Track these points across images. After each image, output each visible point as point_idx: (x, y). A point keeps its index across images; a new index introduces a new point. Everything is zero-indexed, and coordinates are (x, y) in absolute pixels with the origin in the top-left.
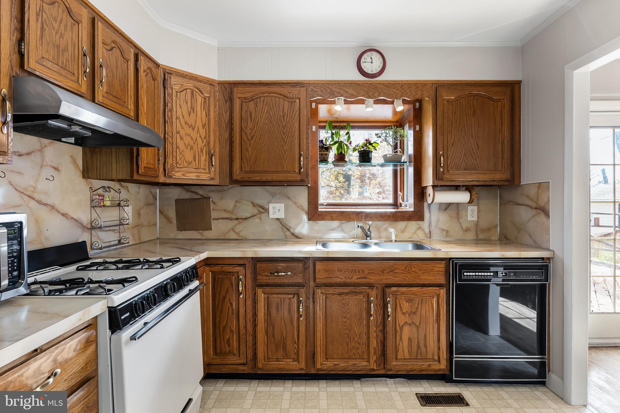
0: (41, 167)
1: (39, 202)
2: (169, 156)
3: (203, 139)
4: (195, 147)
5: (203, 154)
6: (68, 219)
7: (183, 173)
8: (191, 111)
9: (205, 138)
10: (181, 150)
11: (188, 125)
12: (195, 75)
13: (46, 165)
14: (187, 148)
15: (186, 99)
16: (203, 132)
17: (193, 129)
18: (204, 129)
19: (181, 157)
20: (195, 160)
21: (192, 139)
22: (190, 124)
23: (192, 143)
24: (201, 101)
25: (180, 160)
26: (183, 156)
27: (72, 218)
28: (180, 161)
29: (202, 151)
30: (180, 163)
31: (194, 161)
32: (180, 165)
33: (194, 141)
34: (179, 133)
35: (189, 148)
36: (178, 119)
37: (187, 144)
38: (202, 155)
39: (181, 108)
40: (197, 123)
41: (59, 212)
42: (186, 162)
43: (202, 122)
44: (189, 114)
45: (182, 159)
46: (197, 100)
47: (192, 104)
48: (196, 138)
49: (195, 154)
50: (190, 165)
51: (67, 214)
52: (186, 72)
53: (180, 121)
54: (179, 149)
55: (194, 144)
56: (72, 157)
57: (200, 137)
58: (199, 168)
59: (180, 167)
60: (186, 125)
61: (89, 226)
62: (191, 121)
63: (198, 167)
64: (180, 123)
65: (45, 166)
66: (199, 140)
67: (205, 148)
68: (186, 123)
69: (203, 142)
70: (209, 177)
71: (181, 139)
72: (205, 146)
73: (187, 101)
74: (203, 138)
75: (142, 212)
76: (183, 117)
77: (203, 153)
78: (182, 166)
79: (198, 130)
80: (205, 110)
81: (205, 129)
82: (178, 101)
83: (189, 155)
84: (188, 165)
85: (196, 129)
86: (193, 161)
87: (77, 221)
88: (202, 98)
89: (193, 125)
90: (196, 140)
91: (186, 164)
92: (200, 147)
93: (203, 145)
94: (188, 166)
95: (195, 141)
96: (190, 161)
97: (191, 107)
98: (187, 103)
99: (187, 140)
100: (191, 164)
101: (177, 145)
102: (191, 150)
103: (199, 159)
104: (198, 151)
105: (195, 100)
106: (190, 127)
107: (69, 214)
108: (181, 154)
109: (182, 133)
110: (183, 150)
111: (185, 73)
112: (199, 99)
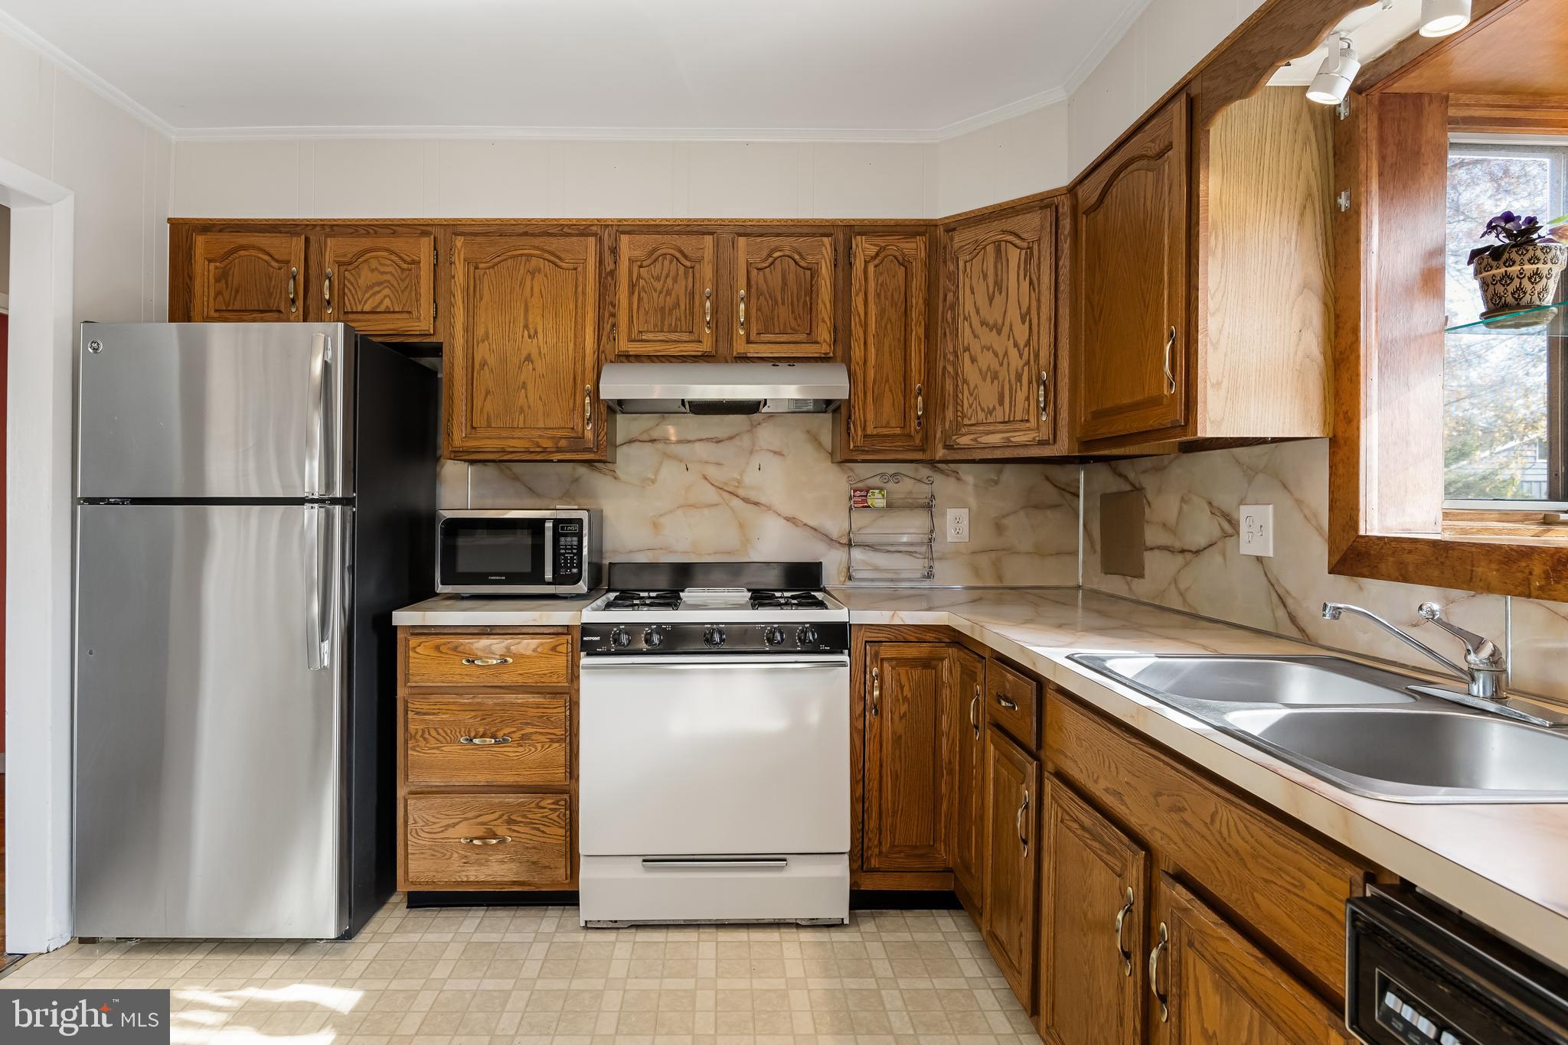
0: (751, 452)
1: (746, 500)
2: (948, 404)
3: (1022, 347)
4: (1003, 373)
5: (1021, 386)
6: (797, 526)
7: (975, 436)
8: (994, 292)
9: (1028, 343)
10: (972, 387)
11: (987, 325)
12: (1007, 203)
13: (758, 449)
14: (984, 379)
15: (985, 269)
16: (1021, 332)
17: (999, 333)
18: (1023, 323)
19: (971, 402)
20: (1001, 402)
21: (996, 355)
22: (991, 322)
23: (995, 365)
24: (1019, 259)
25: (970, 408)
26: (975, 399)
27: (805, 525)
28: (970, 411)
29: (1019, 378)
30: (969, 415)
31: (1000, 405)
32: (970, 419)
33: (1001, 358)
34: (969, 351)
35: (989, 379)
36: (967, 320)
37: (984, 369)
38: (1019, 388)
39: (973, 293)
40: (1009, 314)
41: (779, 515)
42: (983, 410)
43: (1020, 308)
44: (991, 299)
45: (974, 406)
46: (1008, 260)
47: (996, 275)
48: (1004, 351)
49: (1003, 389)
50: (991, 416)
51: (794, 518)
52: (986, 208)
53: (970, 323)
54: (968, 385)
55: (1001, 365)
56: (808, 432)
57: (1016, 345)
58: (1012, 419)
59: (970, 423)
60: (984, 326)
61: (845, 540)
62: (994, 315)
63: (1009, 418)
64: (971, 327)
65: (757, 451)
66: (1013, 353)
67: (1026, 368)
68: (983, 323)
69: (1021, 356)
70: (1034, 439)
71: (973, 360)
72: (1028, 363)
73: (987, 274)
74: (1022, 344)
75: (1007, 521)
76: (978, 312)
77: (1021, 382)
78: (973, 421)
79: (1011, 329)
80: (1027, 278)
81: (1027, 323)
82: (967, 280)
83: (988, 394)
84: (986, 416)
85: (1006, 329)
86: (997, 406)
87: (815, 530)
88: (1021, 249)
89: (1000, 322)
90: (1006, 354)
91: (981, 416)
92: (1015, 368)
93: (1021, 363)
94: (986, 419)
95: (1004, 358)
96: (991, 407)
97: (996, 283)
98: (985, 277)
99: (986, 360)
100: (994, 413)
101: (965, 378)
102: (992, 382)
103: (1011, 398)
104: (1009, 381)
105: (1004, 264)
106: (991, 330)
107: (800, 519)
108: (971, 395)
109: (975, 347)
110: (976, 386)
111: (987, 211)
112: (1014, 256)
